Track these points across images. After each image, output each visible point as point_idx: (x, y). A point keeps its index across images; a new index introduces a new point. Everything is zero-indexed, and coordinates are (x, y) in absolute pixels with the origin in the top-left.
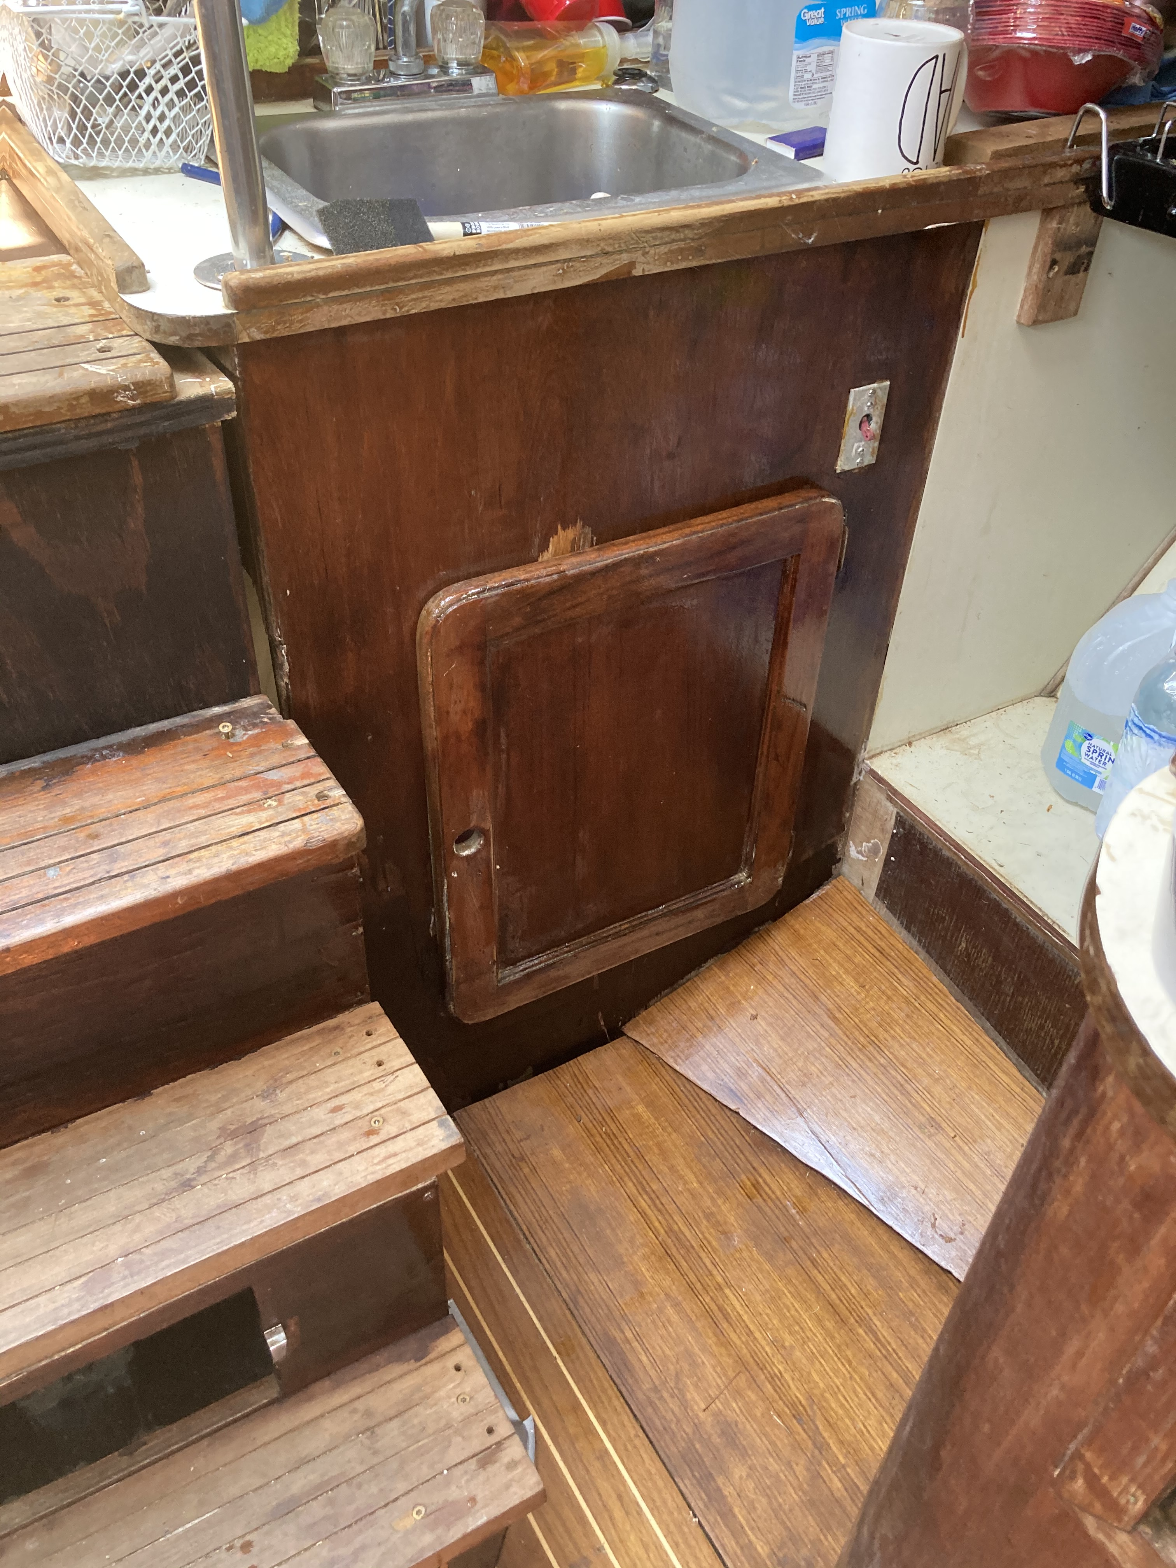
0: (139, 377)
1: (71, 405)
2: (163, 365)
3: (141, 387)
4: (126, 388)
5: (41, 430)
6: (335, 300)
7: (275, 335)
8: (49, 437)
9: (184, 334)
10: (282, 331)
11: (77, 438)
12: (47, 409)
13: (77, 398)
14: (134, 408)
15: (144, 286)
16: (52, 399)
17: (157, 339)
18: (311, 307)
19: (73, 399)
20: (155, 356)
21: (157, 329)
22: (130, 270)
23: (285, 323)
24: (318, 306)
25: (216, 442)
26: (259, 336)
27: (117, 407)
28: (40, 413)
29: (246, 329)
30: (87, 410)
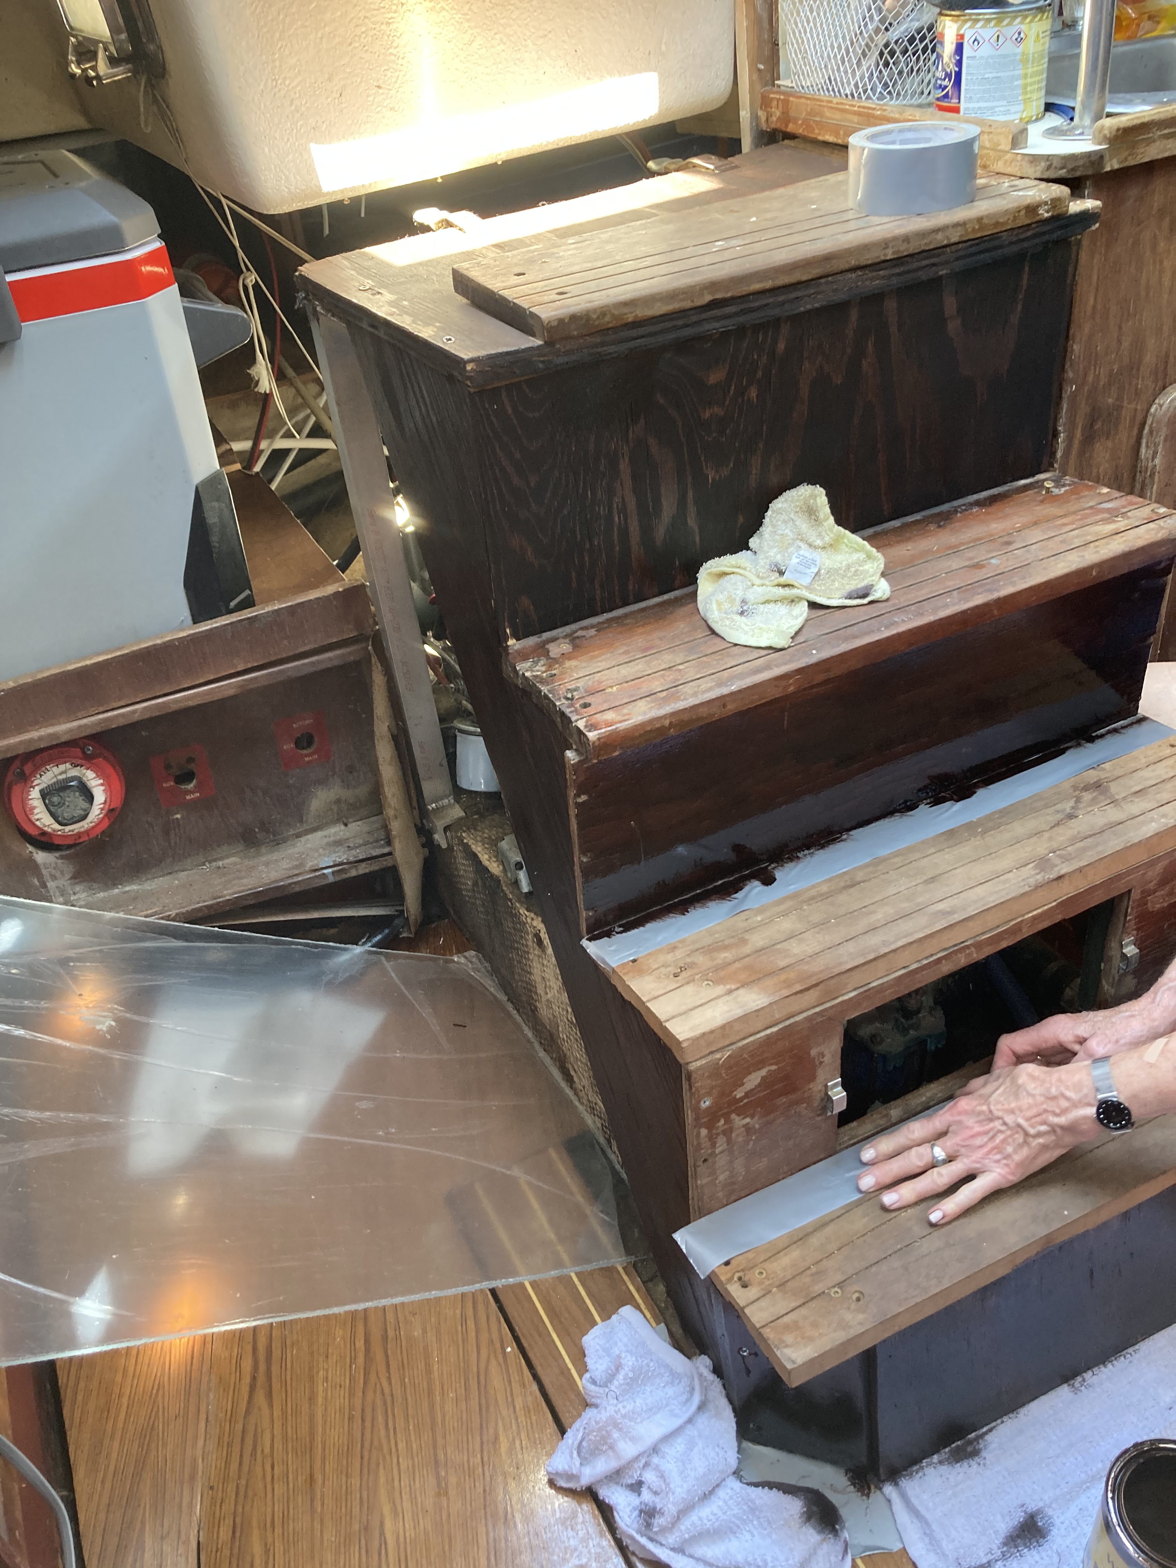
1: (1014, 217)
2: (1066, 189)
4: (1046, 203)
5: (993, 237)
7: (1124, 165)
8: (996, 243)
9: (1070, 166)
10: (1132, 162)
11: (1012, 243)
12: (1001, 220)
13: (1019, 211)
14: (1050, 218)
15: (1027, 143)
16: (1005, 213)
17: (1046, 175)
18: (1150, 141)
19: (1017, 212)
20: (1053, 186)
21: (1049, 167)
22: (1022, 132)
23: (1133, 154)
24: (1154, 141)
26: (1116, 166)
27: (1038, 218)
28: (997, 224)
29: (1111, 160)
30: (1024, 221)
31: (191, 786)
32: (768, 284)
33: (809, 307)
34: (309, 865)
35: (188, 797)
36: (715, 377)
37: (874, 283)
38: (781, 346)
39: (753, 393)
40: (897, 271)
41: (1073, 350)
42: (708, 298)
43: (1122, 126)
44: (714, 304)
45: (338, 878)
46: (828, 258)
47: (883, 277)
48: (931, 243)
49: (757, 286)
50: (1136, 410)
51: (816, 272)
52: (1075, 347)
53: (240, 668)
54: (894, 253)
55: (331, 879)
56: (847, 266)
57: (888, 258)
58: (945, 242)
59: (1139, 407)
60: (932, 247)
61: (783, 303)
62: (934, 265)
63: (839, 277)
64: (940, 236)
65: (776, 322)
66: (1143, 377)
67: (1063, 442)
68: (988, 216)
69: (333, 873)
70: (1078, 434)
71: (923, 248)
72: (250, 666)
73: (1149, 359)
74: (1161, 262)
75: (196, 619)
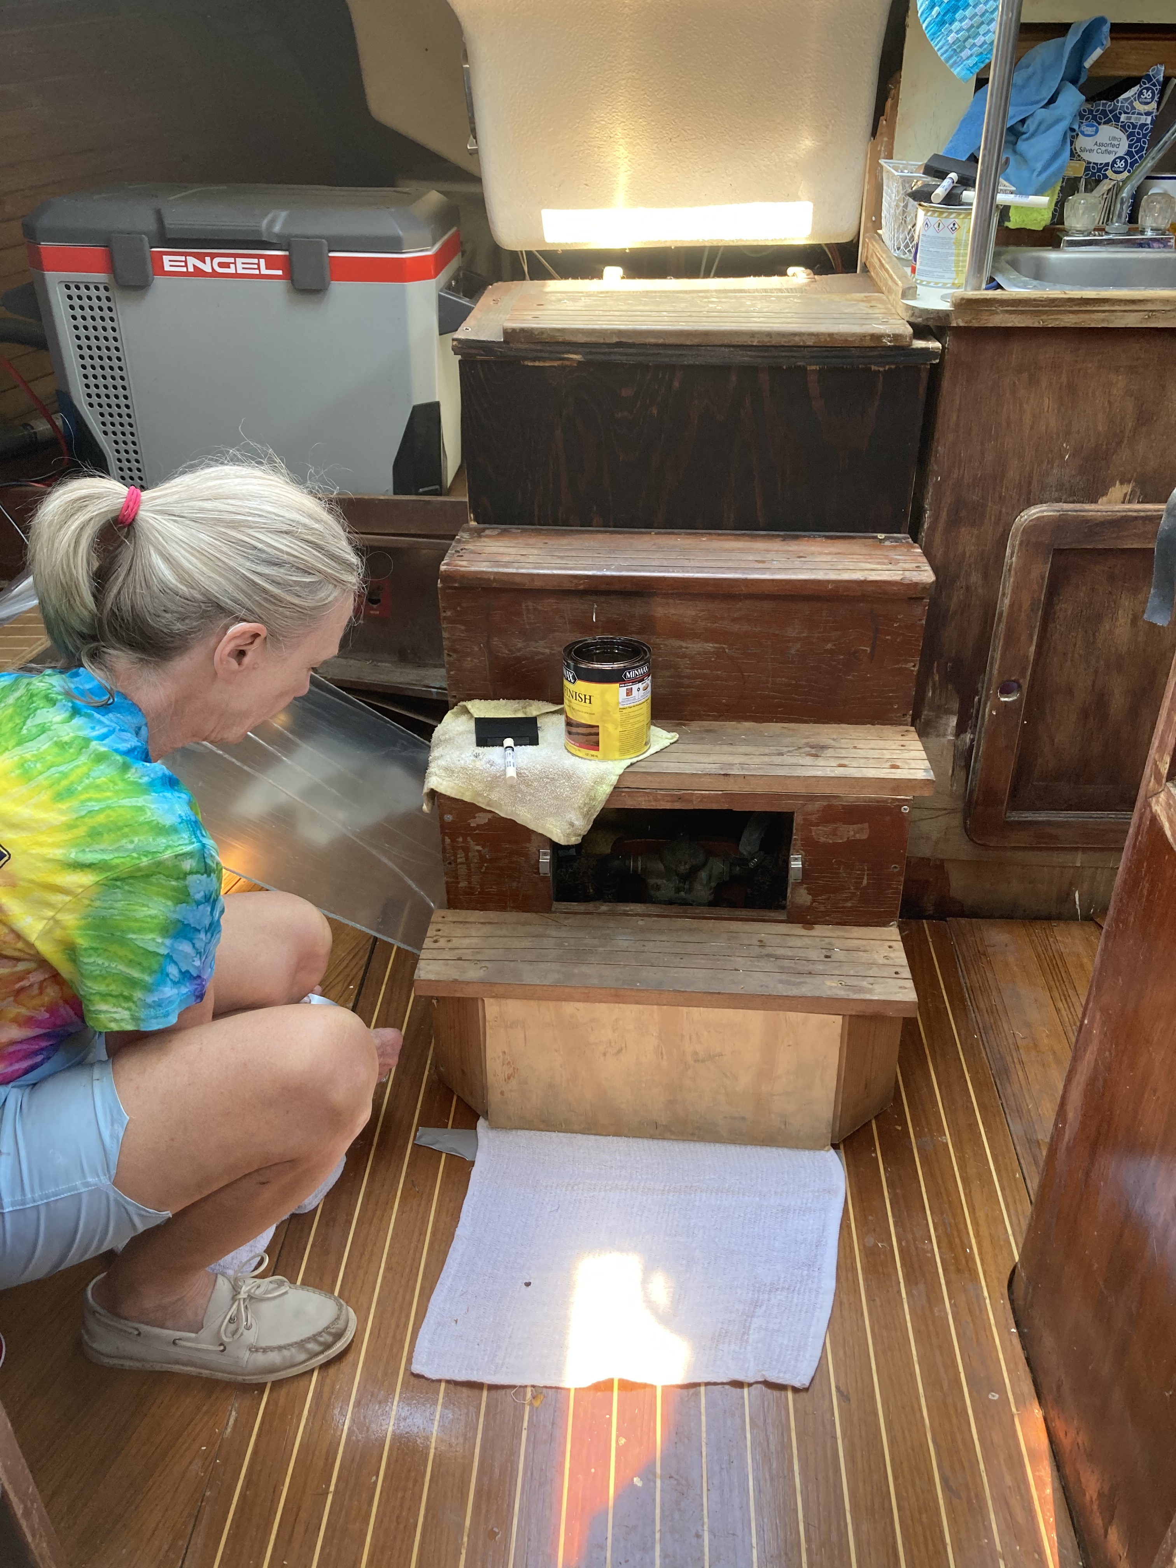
0: (897, 332)
1: (860, 340)
2: (910, 330)
3: (896, 337)
4: (889, 336)
5: (842, 348)
6: (1007, 311)
7: (970, 325)
8: (846, 353)
9: (925, 317)
10: (975, 324)
11: (859, 357)
12: (850, 339)
13: (865, 336)
14: (889, 347)
15: (914, 297)
16: (853, 335)
17: (912, 320)
18: (994, 313)
19: (863, 336)
20: (908, 326)
21: (913, 315)
22: (909, 288)
23: (978, 319)
24: (998, 313)
25: (924, 375)
26: (962, 324)
27: (882, 345)
28: (846, 340)
29: (956, 319)
30: (868, 343)
31: (375, 606)
32: (661, 341)
33: (691, 362)
34: (426, 682)
35: (372, 612)
36: (626, 392)
37: (745, 358)
38: (676, 384)
39: (655, 411)
40: (762, 354)
41: (937, 451)
42: (615, 340)
43: (966, 297)
44: (619, 344)
45: (440, 698)
46: (706, 334)
47: (750, 356)
48: (789, 342)
49: (653, 340)
50: (1001, 512)
51: (696, 341)
52: (939, 448)
53: (412, 532)
54: (759, 342)
55: (435, 697)
56: (720, 343)
57: (755, 344)
58: (801, 344)
59: (1004, 510)
60: (790, 344)
61: (672, 356)
62: (792, 357)
63: (717, 349)
64: (797, 339)
65: (672, 368)
66: (1007, 488)
67: (929, 517)
68: (837, 334)
69: (437, 693)
70: (944, 515)
71: (783, 344)
72: (419, 532)
73: (1012, 474)
74: (1021, 404)
75: (395, 493)
